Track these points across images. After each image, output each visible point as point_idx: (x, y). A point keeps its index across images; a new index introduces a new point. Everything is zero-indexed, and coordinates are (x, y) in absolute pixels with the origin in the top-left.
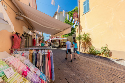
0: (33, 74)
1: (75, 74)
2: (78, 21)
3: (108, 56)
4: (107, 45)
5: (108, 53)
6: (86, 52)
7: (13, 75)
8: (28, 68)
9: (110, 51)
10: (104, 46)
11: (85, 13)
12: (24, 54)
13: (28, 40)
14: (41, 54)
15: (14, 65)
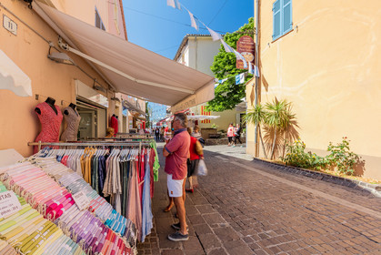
0: (83, 213)
1: (227, 224)
2: (253, 62)
3: (349, 174)
4: (346, 140)
5: (351, 164)
6: (278, 159)
7: (12, 212)
8: (69, 196)
9: (357, 157)
10: (337, 141)
11: (276, 36)
12: (67, 157)
13: (96, 120)
14: (119, 160)
15: (22, 186)
